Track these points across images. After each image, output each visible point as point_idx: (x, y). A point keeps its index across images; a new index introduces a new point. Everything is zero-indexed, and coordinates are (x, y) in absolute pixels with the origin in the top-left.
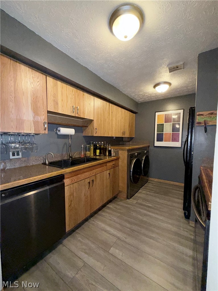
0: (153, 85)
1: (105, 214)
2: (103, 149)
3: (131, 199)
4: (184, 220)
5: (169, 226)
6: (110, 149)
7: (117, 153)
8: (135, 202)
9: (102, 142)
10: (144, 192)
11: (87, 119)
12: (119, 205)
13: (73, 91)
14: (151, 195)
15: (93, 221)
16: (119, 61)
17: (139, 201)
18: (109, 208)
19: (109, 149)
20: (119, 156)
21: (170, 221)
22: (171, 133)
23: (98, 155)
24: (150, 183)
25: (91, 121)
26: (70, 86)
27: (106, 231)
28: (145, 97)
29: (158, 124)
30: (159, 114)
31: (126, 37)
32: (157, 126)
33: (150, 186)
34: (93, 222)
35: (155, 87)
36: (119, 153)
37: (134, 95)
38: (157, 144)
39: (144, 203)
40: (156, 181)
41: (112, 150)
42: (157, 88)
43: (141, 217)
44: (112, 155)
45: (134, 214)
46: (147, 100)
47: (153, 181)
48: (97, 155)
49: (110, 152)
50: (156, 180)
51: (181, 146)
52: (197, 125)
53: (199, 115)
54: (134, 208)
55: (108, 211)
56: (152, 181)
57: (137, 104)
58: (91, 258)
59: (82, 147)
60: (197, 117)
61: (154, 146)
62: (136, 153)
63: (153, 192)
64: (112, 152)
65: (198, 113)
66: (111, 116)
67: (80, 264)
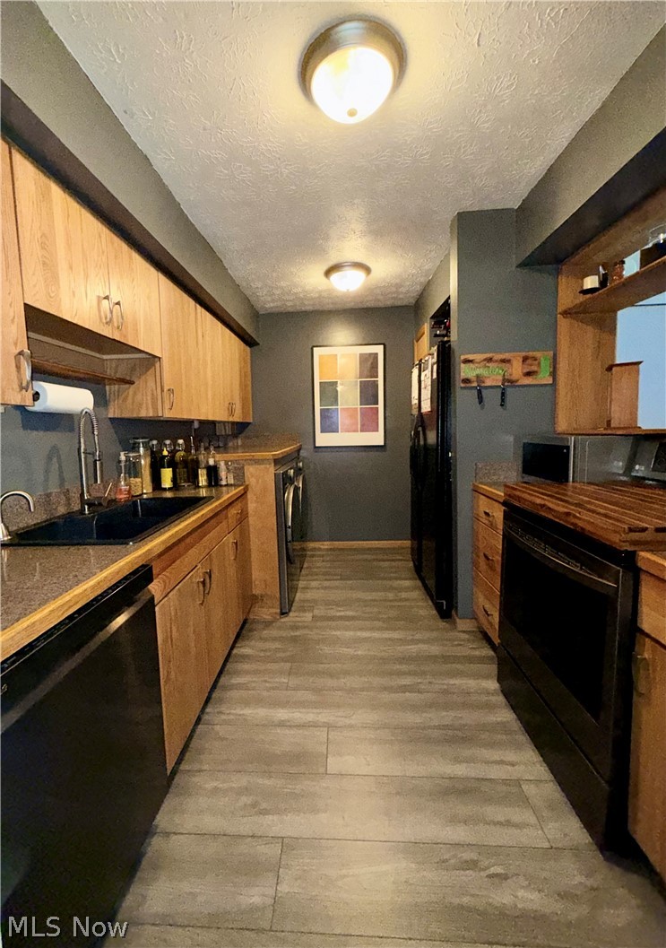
0: (325, 268)
1: (242, 678)
2: (185, 462)
3: (291, 614)
4: (442, 624)
5: (423, 647)
6: (211, 462)
7: (239, 474)
8: (308, 616)
9: (181, 441)
10: (314, 584)
11: (144, 352)
12: (265, 640)
13: (100, 237)
14: (337, 588)
15: (218, 713)
16: (274, 170)
17: (316, 612)
18: (245, 658)
19: (208, 462)
20: (247, 483)
21: (418, 636)
22: (357, 408)
23: (170, 489)
24: (313, 556)
25: (152, 360)
26: (92, 214)
27: (282, 724)
28: (287, 297)
29: (321, 383)
30: (323, 353)
31: (352, 113)
32: (321, 387)
33: (318, 565)
34: (223, 717)
35: (328, 273)
36: (247, 474)
37: (260, 286)
38: (323, 439)
39: (333, 613)
40: (326, 547)
41: (222, 464)
42: (335, 277)
43: (351, 651)
44: (224, 483)
45: (327, 650)
46: (290, 306)
47: (320, 549)
48: (165, 489)
49: (213, 472)
50: (326, 545)
51: (385, 443)
52: (462, 385)
53: (467, 361)
54: (317, 634)
55: (246, 666)
56: (314, 549)
57: (256, 315)
58: (288, 818)
59: (120, 462)
60: (462, 365)
61: (315, 447)
62: (291, 469)
63: (335, 578)
64: (223, 474)
65: (462, 357)
66: (200, 347)
67: (269, 851)
